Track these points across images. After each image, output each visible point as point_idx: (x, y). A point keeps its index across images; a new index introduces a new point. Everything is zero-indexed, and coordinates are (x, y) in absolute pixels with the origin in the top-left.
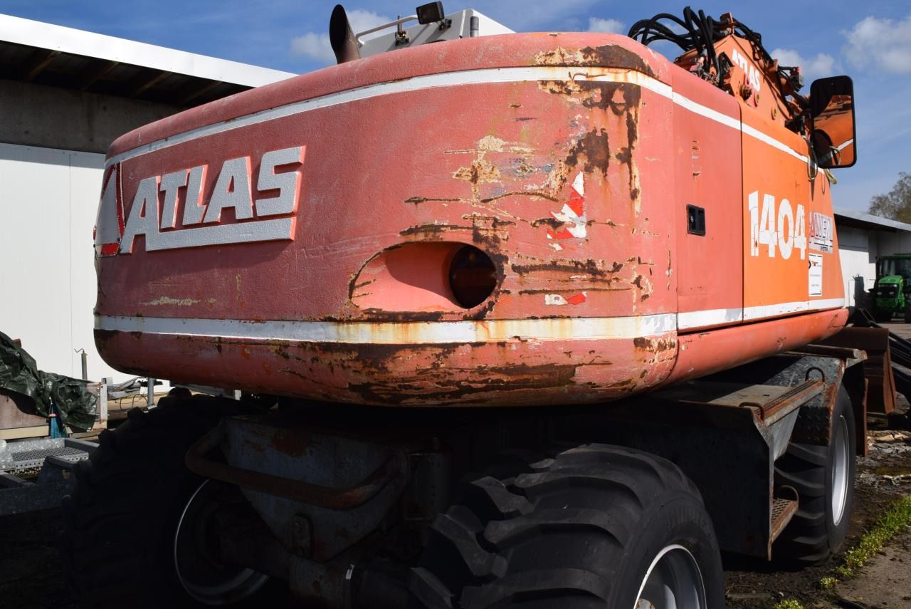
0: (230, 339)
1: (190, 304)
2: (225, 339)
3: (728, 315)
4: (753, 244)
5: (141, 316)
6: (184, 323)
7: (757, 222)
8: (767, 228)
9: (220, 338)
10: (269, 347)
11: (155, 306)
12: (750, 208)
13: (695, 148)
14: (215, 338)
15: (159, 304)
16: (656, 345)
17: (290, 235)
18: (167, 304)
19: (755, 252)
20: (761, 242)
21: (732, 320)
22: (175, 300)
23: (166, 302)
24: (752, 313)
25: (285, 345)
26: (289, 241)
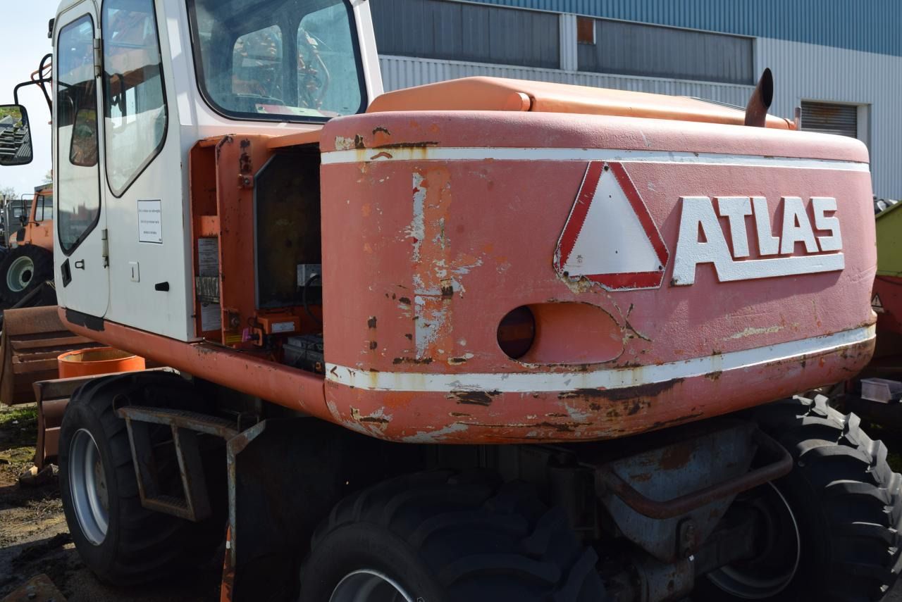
0: (813, 354)
1: (777, 331)
2: (809, 355)
5: (720, 353)
6: (771, 350)
9: (804, 355)
10: (838, 353)
11: (740, 339)
14: (801, 357)
15: (743, 337)
17: (842, 266)
18: (753, 335)
22: (762, 330)
23: (751, 333)
25: (846, 349)
26: (840, 271)
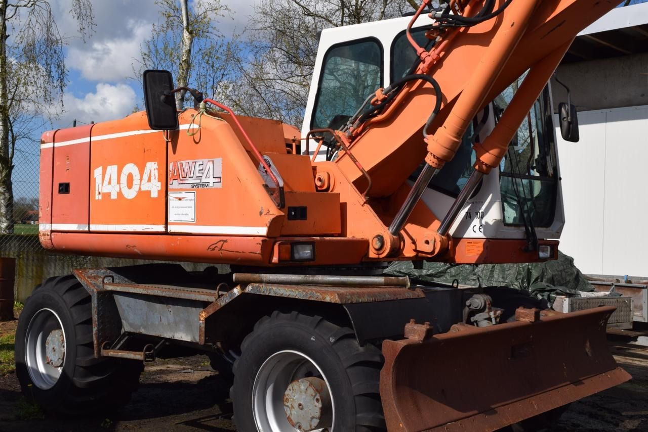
3: (78, 227)
4: (97, 193)
7: (101, 182)
8: (110, 183)
12: (95, 176)
13: (68, 159)
16: (42, 234)
19: (98, 197)
20: (103, 192)
21: (81, 230)
24: (93, 228)
